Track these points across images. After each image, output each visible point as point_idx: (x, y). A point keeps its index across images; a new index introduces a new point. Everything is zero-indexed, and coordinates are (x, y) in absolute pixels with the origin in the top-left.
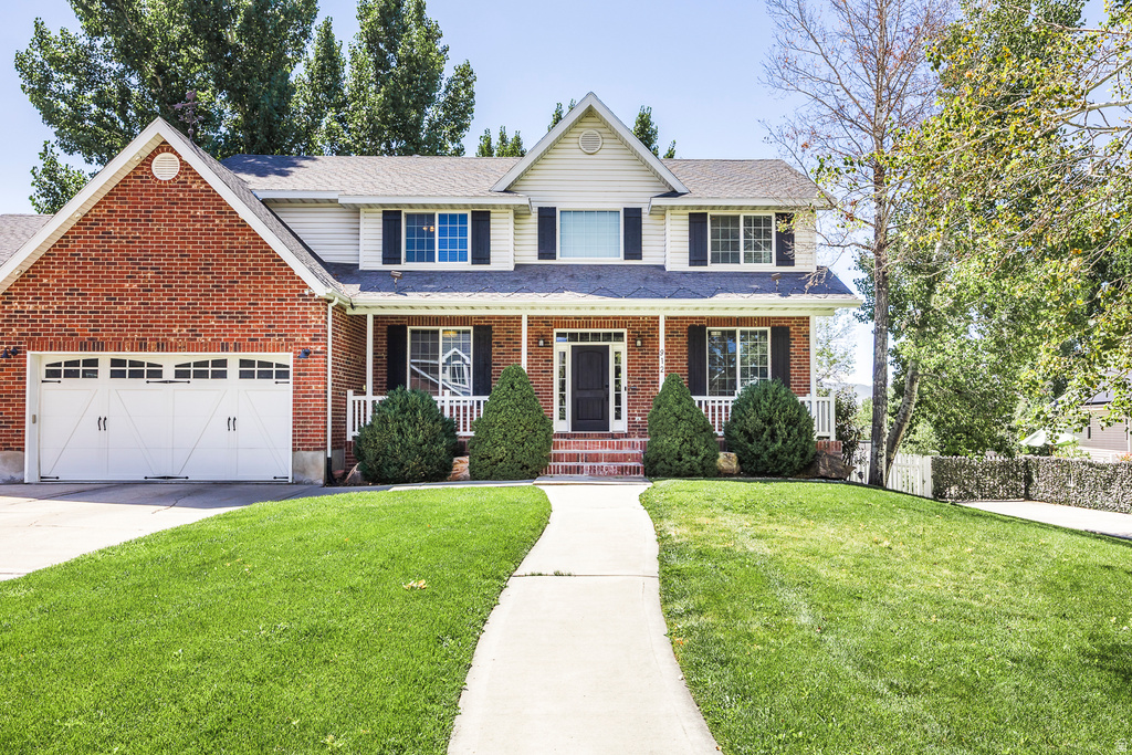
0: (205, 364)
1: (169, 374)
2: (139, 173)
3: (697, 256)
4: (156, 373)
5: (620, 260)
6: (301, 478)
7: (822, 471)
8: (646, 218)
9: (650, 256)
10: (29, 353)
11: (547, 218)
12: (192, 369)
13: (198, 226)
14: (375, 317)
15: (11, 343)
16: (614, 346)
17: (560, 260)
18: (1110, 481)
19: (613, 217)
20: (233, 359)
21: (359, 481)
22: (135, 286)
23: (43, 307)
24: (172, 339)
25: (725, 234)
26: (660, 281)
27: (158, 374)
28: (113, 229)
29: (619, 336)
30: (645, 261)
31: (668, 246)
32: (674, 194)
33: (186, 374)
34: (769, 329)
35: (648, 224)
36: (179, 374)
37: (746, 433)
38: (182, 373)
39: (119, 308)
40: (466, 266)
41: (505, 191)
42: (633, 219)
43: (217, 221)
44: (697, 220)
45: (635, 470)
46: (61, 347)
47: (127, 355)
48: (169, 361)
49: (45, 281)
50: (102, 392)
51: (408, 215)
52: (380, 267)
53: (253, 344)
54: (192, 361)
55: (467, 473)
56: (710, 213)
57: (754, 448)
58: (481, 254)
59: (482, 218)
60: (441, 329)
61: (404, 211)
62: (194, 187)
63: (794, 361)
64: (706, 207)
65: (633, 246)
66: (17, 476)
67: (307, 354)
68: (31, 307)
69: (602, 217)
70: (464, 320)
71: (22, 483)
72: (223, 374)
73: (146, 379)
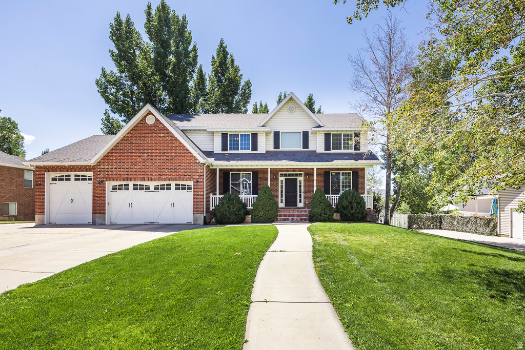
0: (164, 185)
1: (152, 188)
2: (142, 122)
3: (327, 147)
4: (148, 188)
5: (301, 149)
6: (195, 223)
7: (368, 219)
8: (310, 135)
9: (311, 147)
10: (106, 182)
11: (277, 135)
12: (160, 187)
13: (161, 139)
14: (219, 169)
15: (101, 179)
16: (299, 178)
17: (281, 149)
18: (468, 222)
19: (299, 134)
20: (173, 183)
21: (215, 223)
22: (141, 160)
23: (111, 167)
24: (153, 177)
25: (337, 140)
26: (314, 156)
27: (149, 189)
28: (134, 141)
29: (301, 175)
30: (309, 149)
31: (317, 144)
32: (319, 126)
33: (158, 189)
34: (351, 172)
35: (311, 137)
36: (155, 189)
37: (343, 207)
38: (156, 188)
39: (136, 167)
40: (250, 151)
41: (263, 126)
42: (306, 135)
43: (167, 138)
44: (327, 135)
45: (306, 220)
46: (117, 180)
47: (138, 183)
48: (152, 184)
49: (111, 158)
50: (130, 195)
51: (230, 135)
52: (221, 152)
53: (180, 179)
54: (159, 184)
55: (250, 221)
56: (332, 133)
57: (346, 212)
58: (255, 147)
59: (255, 136)
60: (241, 173)
61: (229, 133)
62: (160, 126)
63: (360, 183)
64: (330, 131)
65: (306, 144)
66: (103, 223)
67: (197, 182)
68: (107, 167)
69: (295, 134)
70: (249, 170)
71: (105, 224)
72: (170, 189)
73: (144, 190)
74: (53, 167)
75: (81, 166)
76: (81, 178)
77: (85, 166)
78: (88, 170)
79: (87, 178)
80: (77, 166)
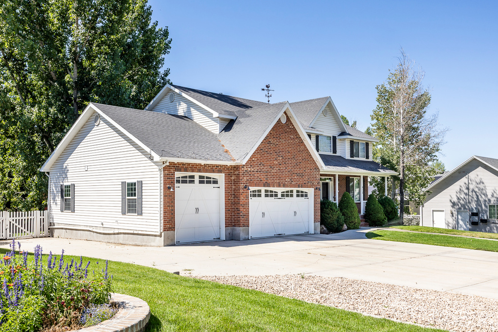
0: (288, 191)
1: (279, 196)
5: (331, 154)
6: (315, 232)
8: (337, 141)
9: (338, 153)
10: (250, 187)
11: (317, 138)
12: (285, 193)
13: (292, 141)
15: (244, 184)
16: (330, 183)
19: (330, 139)
22: (277, 163)
23: (253, 169)
24: (286, 183)
27: (276, 195)
30: (337, 155)
36: (283, 196)
39: (273, 171)
41: (312, 128)
43: (296, 140)
44: (352, 143)
46: (258, 185)
47: (269, 189)
48: (280, 190)
54: (285, 191)
63: (365, 188)
65: (335, 149)
66: (247, 237)
68: (249, 169)
69: (327, 138)
71: (249, 240)
72: (292, 196)
73: (274, 198)
74: (183, 164)
75: (213, 166)
76: (205, 180)
77: (217, 166)
78: (220, 171)
79: (212, 180)
80: (209, 165)
